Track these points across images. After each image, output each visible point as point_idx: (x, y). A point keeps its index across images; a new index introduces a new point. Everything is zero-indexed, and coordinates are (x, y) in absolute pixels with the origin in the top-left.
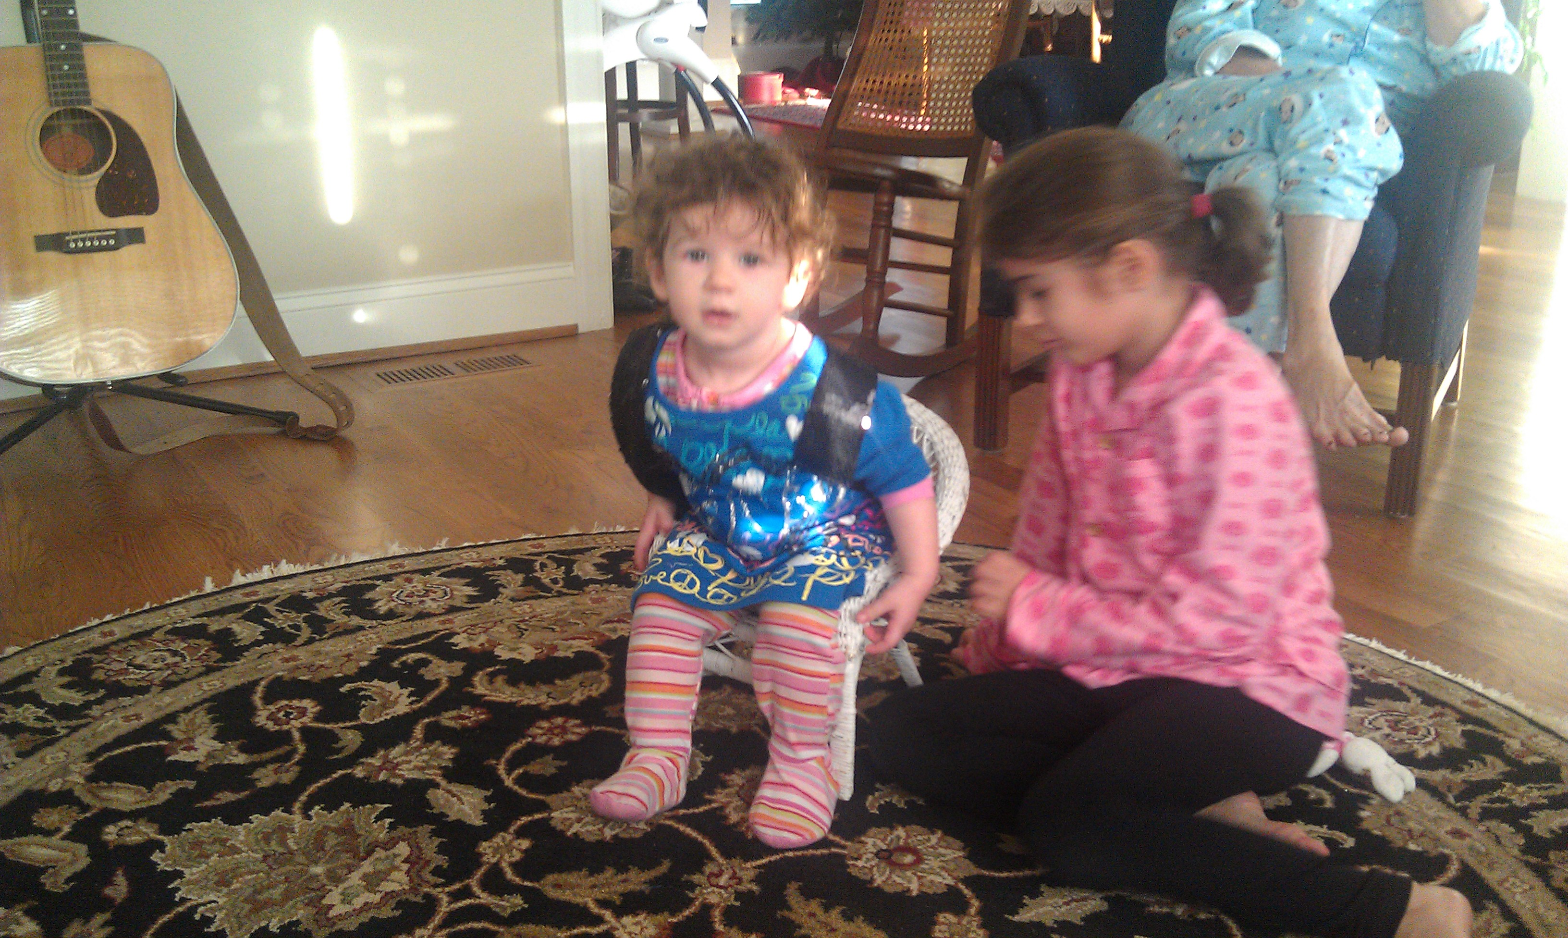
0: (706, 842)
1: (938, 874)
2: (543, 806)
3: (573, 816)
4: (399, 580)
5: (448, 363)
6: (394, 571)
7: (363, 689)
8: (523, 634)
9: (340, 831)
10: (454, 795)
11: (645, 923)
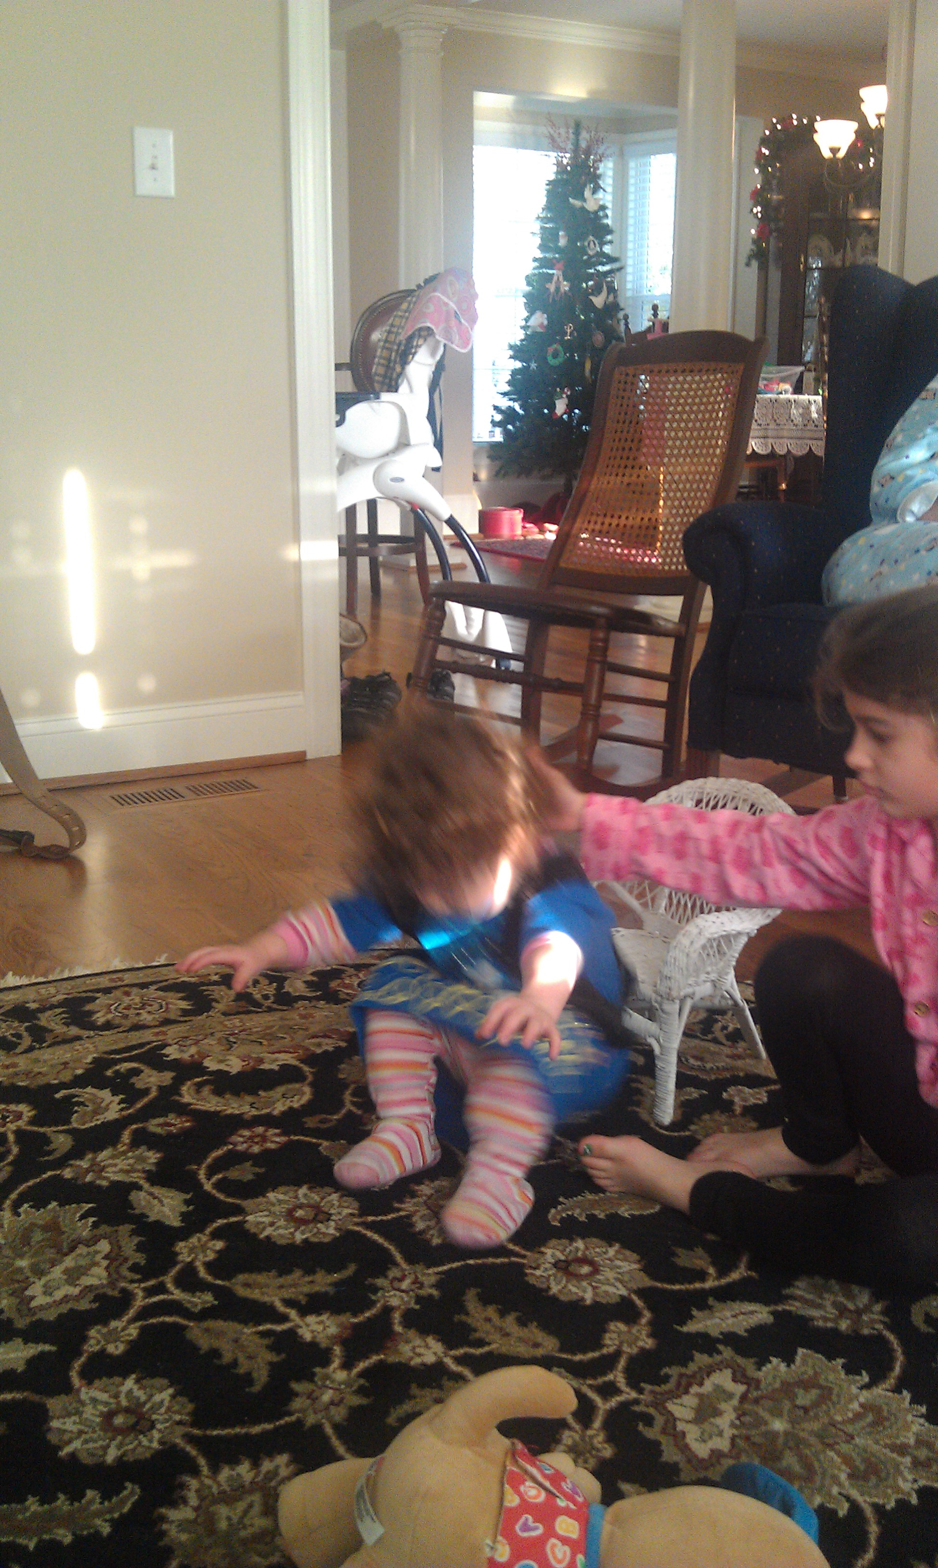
0: (392, 1248)
1: (613, 1285)
2: (239, 1210)
3: (267, 1220)
4: (117, 993)
5: (180, 786)
6: (113, 984)
7: (77, 1096)
8: (232, 1047)
9: (45, 1228)
10: (155, 1198)
11: (328, 1323)
